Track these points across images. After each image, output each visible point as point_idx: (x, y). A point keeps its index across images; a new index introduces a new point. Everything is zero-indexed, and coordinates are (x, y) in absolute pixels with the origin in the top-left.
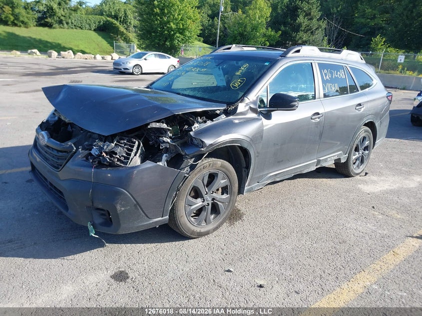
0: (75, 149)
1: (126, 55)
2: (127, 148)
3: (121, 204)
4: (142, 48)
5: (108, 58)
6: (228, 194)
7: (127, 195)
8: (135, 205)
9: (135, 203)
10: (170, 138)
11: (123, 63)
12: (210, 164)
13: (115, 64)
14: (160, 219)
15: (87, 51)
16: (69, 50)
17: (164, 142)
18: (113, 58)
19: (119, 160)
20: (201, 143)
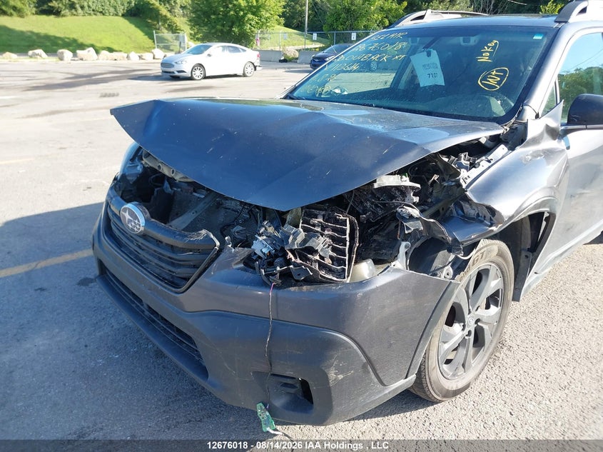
0: (218, 243)
1: (172, 50)
2: (331, 237)
3: (338, 368)
4: (198, 39)
5: (148, 56)
6: (497, 306)
7: (351, 347)
8: (364, 366)
9: (365, 361)
10: (417, 205)
11: (176, 63)
12: (483, 253)
13: (163, 64)
14: (402, 382)
15: (115, 47)
16: (88, 46)
17: (411, 217)
18: (156, 57)
19: (322, 266)
20: (488, 215)
